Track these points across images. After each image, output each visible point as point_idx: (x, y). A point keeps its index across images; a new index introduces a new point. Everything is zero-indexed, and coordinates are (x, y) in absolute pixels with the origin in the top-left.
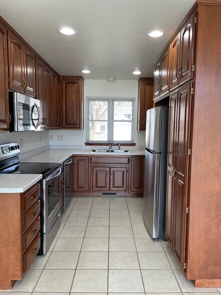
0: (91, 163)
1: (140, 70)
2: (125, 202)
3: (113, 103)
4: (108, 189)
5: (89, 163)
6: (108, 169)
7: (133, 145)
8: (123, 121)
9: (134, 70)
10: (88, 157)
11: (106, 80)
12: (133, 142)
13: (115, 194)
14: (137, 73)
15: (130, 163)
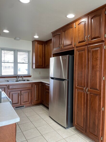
0: (9, 89)
1: (38, 35)
2: (32, 110)
3: (17, 53)
4: (20, 104)
5: (8, 89)
6: (20, 92)
7: (30, 76)
8: (23, 63)
9: (35, 35)
10: (7, 85)
11: (13, 39)
12: (29, 75)
13: (23, 106)
14: (36, 37)
15: (33, 87)
